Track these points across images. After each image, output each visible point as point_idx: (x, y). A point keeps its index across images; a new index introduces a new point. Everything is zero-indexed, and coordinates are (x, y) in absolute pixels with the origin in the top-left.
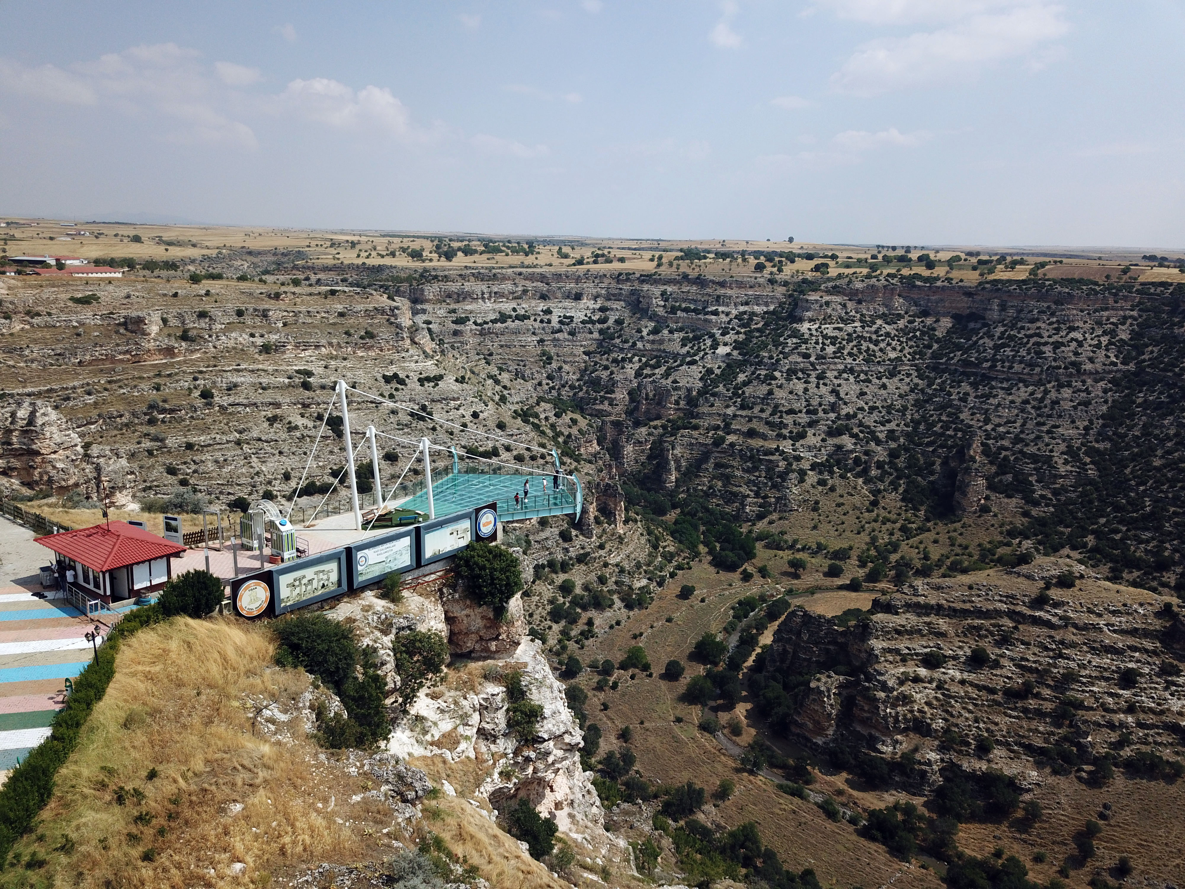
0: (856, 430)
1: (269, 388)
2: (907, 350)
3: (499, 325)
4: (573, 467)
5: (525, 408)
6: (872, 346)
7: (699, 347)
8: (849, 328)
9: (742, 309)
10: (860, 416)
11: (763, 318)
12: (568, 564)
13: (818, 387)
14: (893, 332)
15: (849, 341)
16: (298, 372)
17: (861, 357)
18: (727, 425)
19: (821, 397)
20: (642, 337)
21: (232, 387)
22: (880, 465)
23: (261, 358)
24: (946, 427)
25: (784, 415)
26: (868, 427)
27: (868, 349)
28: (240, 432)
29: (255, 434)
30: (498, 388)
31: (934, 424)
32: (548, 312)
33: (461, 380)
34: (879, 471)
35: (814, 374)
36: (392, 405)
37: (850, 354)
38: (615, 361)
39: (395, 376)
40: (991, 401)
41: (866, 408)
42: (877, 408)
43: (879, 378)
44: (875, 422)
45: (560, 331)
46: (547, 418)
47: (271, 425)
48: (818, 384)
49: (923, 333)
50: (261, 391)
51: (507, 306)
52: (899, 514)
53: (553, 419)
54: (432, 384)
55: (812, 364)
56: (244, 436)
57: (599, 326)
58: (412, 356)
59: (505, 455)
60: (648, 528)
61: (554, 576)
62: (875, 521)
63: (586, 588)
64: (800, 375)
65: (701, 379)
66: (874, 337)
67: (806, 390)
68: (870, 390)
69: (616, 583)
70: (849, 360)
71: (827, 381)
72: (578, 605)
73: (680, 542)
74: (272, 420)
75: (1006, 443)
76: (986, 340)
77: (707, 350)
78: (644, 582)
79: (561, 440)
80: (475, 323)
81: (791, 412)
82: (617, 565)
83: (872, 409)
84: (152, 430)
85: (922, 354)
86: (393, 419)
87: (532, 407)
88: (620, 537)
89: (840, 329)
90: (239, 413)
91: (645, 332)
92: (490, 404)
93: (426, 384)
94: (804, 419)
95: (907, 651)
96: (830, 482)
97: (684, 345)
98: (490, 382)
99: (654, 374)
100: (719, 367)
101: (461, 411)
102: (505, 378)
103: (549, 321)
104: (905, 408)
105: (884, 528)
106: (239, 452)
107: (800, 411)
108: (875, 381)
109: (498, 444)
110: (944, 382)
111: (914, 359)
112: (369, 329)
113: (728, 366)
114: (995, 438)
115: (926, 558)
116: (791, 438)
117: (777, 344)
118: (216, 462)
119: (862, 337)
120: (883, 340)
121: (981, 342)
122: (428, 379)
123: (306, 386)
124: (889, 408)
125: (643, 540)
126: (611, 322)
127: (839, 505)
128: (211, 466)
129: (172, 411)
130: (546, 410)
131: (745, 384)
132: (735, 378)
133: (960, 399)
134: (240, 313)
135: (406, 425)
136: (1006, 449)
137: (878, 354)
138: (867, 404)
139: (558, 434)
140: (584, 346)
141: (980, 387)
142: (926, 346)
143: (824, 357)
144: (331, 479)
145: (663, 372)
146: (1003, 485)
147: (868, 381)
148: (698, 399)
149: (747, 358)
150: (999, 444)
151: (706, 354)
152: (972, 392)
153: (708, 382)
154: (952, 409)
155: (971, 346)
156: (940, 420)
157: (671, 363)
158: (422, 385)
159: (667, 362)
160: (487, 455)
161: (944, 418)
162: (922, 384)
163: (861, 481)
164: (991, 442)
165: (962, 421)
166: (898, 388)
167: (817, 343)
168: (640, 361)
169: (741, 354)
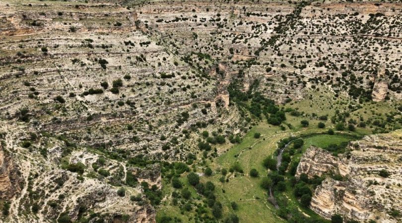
0: (327, 65)
1: (73, 47)
2: (349, 30)
3: (175, 22)
4: (206, 82)
5: (186, 57)
6: (334, 29)
7: (259, 30)
8: (324, 21)
9: (277, 14)
10: (329, 58)
11: (286, 17)
12: (205, 124)
13: (311, 46)
14: (343, 23)
15: (324, 26)
16: (86, 40)
17: (329, 33)
18: (272, 63)
19: (312, 50)
20: (235, 26)
21: (56, 47)
22: (338, 79)
23: (69, 34)
24: (368, 62)
25: (297, 58)
26: (333, 63)
27: (332, 30)
28: (60, 66)
29: (66, 67)
30: (175, 48)
31: (362, 61)
32: (196, 17)
33: (158, 44)
34: (338, 82)
35: (309, 40)
36: (128, 55)
37: (325, 32)
38: (223, 36)
39: (130, 42)
40: (389, 50)
41: (332, 55)
42: (336, 55)
43: (337, 42)
44: (336, 61)
45: (200, 24)
46: (195, 61)
47: (74, 63)
48: (311, 45)
49: (356, 22)
50: (69, 48)
51: (178, 15)
52: (348, 101)
53: (198, 61)
54: (146, 45)
55: (309, 36)
56: (61, 68)
57: (216, 22)
58: (137, 34)
59: (177, 76)
60: (239, 108)
61: (199, 129)
62: (337, 103)
63: (214, 134)
64: (303, 41)
65: (261, 43)
66: (335, 25)
67: (306, 47)
68: (334, 47)
69: (226, 132)
70: (324, 34)
71: (315, 44)
72: (210, 142)
73: (253, 113)
74: (74, 61)
75: (396, 69)
76: (385, 24)
77: (263, 31)
78: (238, 131)
79: (201, 70)
80: (166, 22)
81: (300, 57)
82: (227, 124)
83: (334, 55)
84: (18, 66)
85: (356, 32)
86: (129, 61)
87: (189, 56)
88: (227, 112)
89: (320, 21)
90: (59, 58)
91: (236, 24)
92: (171, 54)
93: (143, 45)
94: (305, 59)
95: (370, 169)
96: (317, 87)
97: (253, 29)
98: (171, 45)
99: (240, 42)
100: (268, 38)
101: (158, 57)
102: (177, 43)
103: (196, 21)
104: (349, 55)
105: (342, 107)
106: (58, 75)
107: (304, 57)
108: (335, 43)
109: (174, 72)
110: (366, 43)
111: (352, 34)
112: (118, 22)
113: (272, 37)
114: (391, 67)
115: (362, 120)
116: (300, 68)
117: (293, 28)
118: (48, 80)
119: (329, 25)
120: (339, 26)
121: (383, 25)
122: (144, 43)
123: (90, 46)
124: (342, 55)
125: (237, 113)
126: (222, 20)
127: (321, 97)
128: (45, 82)
129: (27, 57)
130: (195, 58)
131: (280, 45)
132: (275, 42)
133: (374, 50)
134: (60, 14)
135: (135, 64)
136: (397, 72)
137: (336, 31)
138: (332, 53)
139: (200, 68)
140: (210, 31)
141: (384, 45)
142: (357, 28)
143: (313, 33)
144: (100, 87)
145: (244, 41)
146: (395, 88)
147: (332, 43)
148: (259, 52)
149: (280, 34)
150: (393, 70)
151: (262, 33)
152: (380, 47)
153: (263, 45)
154: (370, 55)
155: (379, 27)
156: (365, 60)
157: (248, 37)
158: (141, 46)
159: (246, 37)
160: (170, 77)
161: (367, 58)
162: (356, 44)
163: (330, 86)
164: (389, 69)
165: (375, 60)
166: (345, 46)
167: (310, 27)
168: (234, 36)
169: (277, 33)
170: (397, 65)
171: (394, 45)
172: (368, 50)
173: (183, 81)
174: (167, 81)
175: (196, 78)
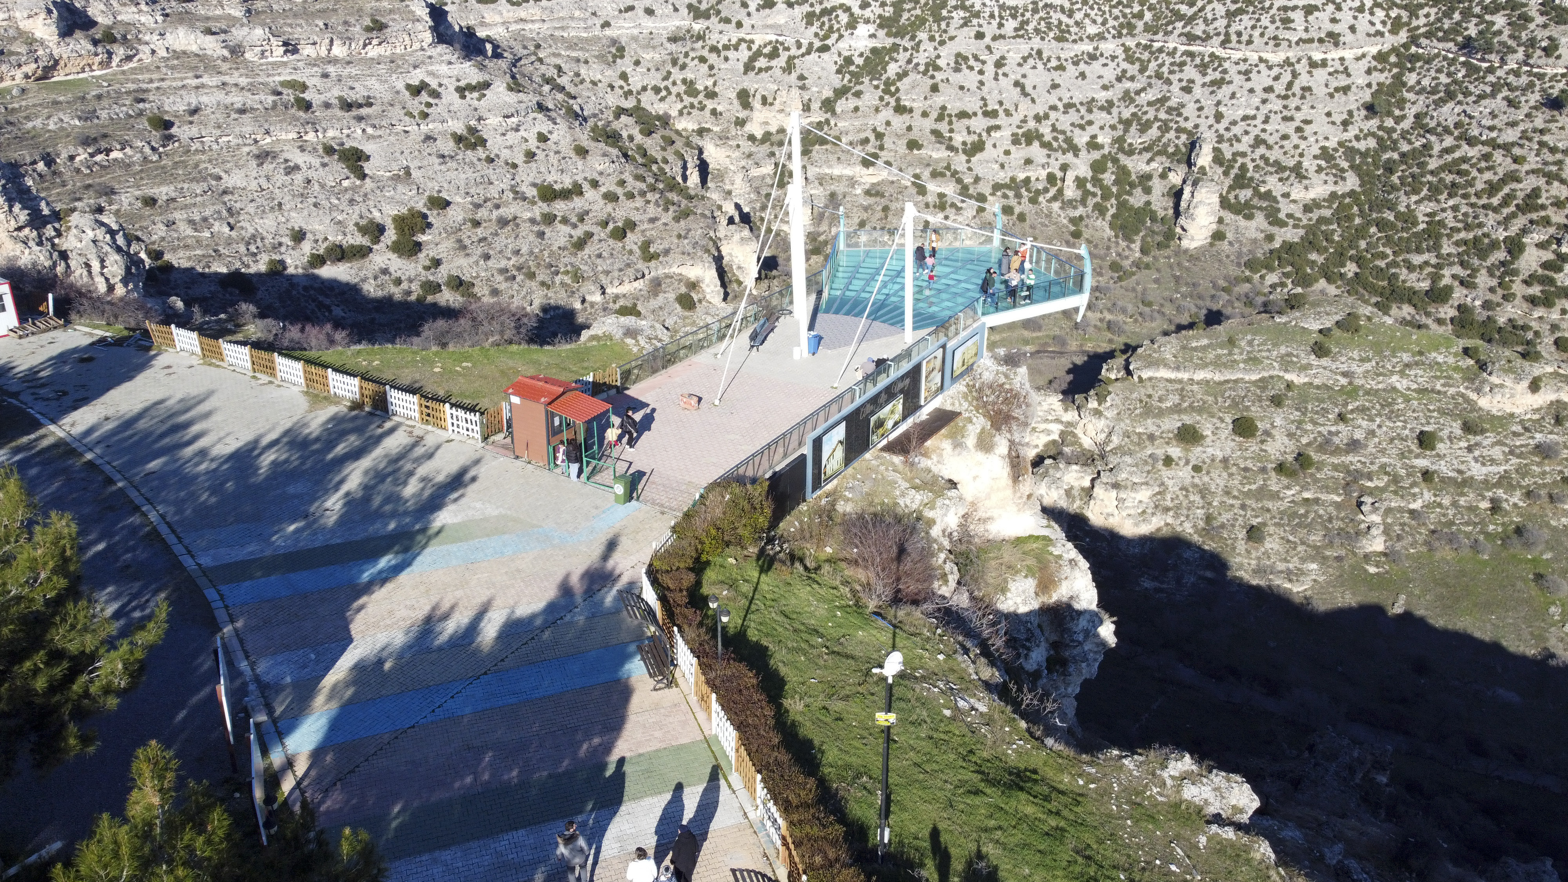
0: (1048, 137)
1: (247, 110)
2: (1111, 23)
5: (603, 125)
6: (1065, 19)
7: (831, 28)
10: (1053, 115)
13: (996, 79)
16: (285, 84)
17: (1052, 35)
18: (879, 136)
19: (1001, 92)
21: (193, 111)
22: (1080, 183)
23: (227, 67)
24: (1165, 128)
25: (954, 119)
26: (1063, 132)
27: (1060, 23)
30: (561, 97)
31: (1149, 124)
33: (514, 88)
34: (1079, 192)
35: (991, 60)
36: (425, 129)
37: (1037, 31)
38: (714, 49)
39: (424, 84)
40: (1224, 88)
41: (1060, 105)
42: (1074, 105)
43: (1076, 64)
44: (1072, 125)
46: (631, 139)
47: (260, 165)
48: (997, 74)
50: (234, 115)
52: (1109, 248)
53: (639, 138)
54: (476, 95)
55: (988, 47)
58: (442, 55)
59: (590, 194)
64: (972, 62)
65: (838, 72)
67: (982, 83)
68: (1066, 79)
70: (1036, 39)
71: (1008, 70)
74: (260, 158)
75: (1243, 147)
76: (1216, 5)
77: (843, 31)
80: (511, 2)
81: (963, 115)
83: (1068, 106)
85: (1131, 27)
86: (431, 149)
87: (609, 123)
90: (210, 149)
92: (559, 120)
93: (468, 95)
94: (979, 123)
96: (1017, 210)
97: (810, 23)
99: (770, 68)
100: (861, 55)
101: (522, 133)
104: (1110, 104)
107: (975, 114)
108: (1070, 67)
109: (579, 179)
110: (1160, 66)
111: (1120, 35)
112: (376, 16)
113: (874, 51)
114: (1230, 140)
116: (964, 151)
117: (938, 19)
120: (1080, 10)
122: (471, 88)
123: (303, 105)
124: (1090, 105)
129: (110, 151)
130: (627, 126)
131: (901, 76)
132: (885, 69)
133: (1183, 89)
135: (451, 157)
136: (1244, 155)
137: (1074, 30)
138: (1060, 99)
140: (667, 29)
141: (1210, 71)
142: (1134, 16)
143: (1002, 37)
144: (359, 240)
145: (784, 65)
146: (1239, 203)
147: (1061, 68)
148: (835, 101)
149: (898, 41)
150: (1234, 150)
151: (841, 36)
152: (1199, 79)
153: (848, 77)
154: (1173, 103)
155: (1195, 14)
156: (1156, 119)
157: (794, 51)
158: (463, 97)
159: (787, 49)
160: (565, 195)
161: (1163, 115)
162: (1133, 69)
163: (1056, 205)
164: (1224, 146)
165: (1186, 119)
166: (1100, 77)
167: (992, 16)
168: (750, 49)
169: (888, 35)
170: (1247, 133)
171: (1240, 72)
172: (1165, 87)
173: (609, 207)
174: (560, 207)
175: (649, 196)
